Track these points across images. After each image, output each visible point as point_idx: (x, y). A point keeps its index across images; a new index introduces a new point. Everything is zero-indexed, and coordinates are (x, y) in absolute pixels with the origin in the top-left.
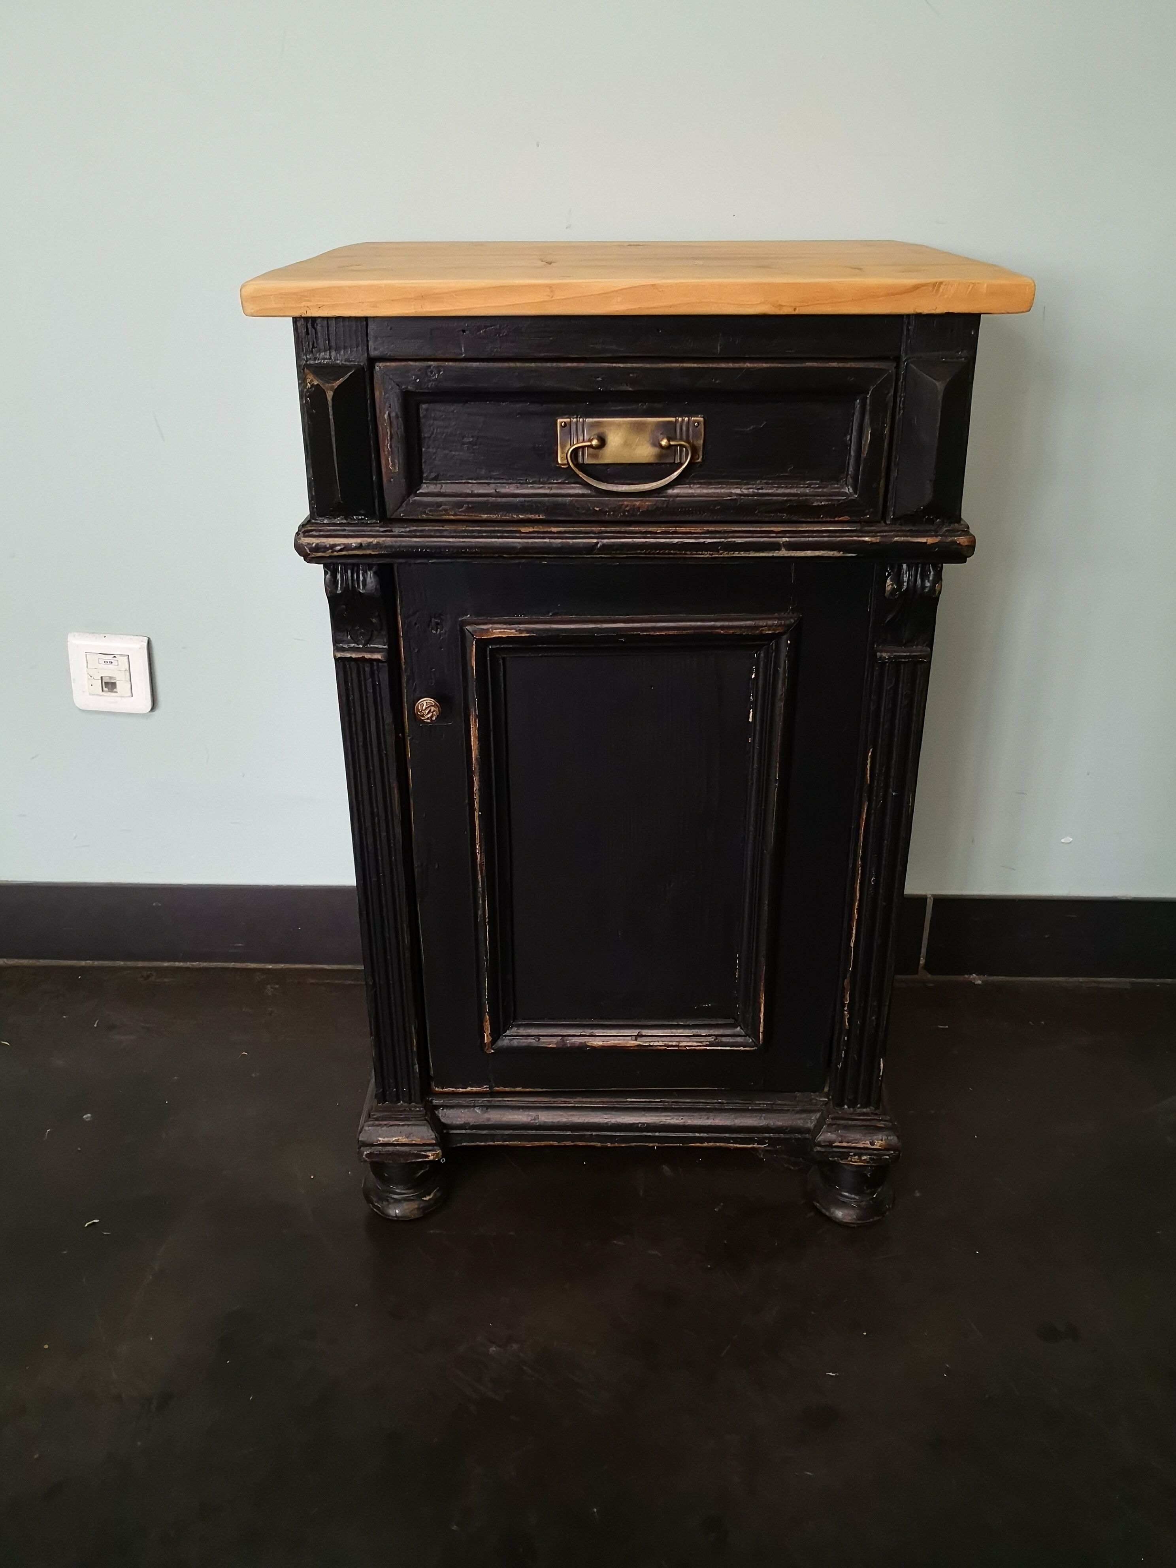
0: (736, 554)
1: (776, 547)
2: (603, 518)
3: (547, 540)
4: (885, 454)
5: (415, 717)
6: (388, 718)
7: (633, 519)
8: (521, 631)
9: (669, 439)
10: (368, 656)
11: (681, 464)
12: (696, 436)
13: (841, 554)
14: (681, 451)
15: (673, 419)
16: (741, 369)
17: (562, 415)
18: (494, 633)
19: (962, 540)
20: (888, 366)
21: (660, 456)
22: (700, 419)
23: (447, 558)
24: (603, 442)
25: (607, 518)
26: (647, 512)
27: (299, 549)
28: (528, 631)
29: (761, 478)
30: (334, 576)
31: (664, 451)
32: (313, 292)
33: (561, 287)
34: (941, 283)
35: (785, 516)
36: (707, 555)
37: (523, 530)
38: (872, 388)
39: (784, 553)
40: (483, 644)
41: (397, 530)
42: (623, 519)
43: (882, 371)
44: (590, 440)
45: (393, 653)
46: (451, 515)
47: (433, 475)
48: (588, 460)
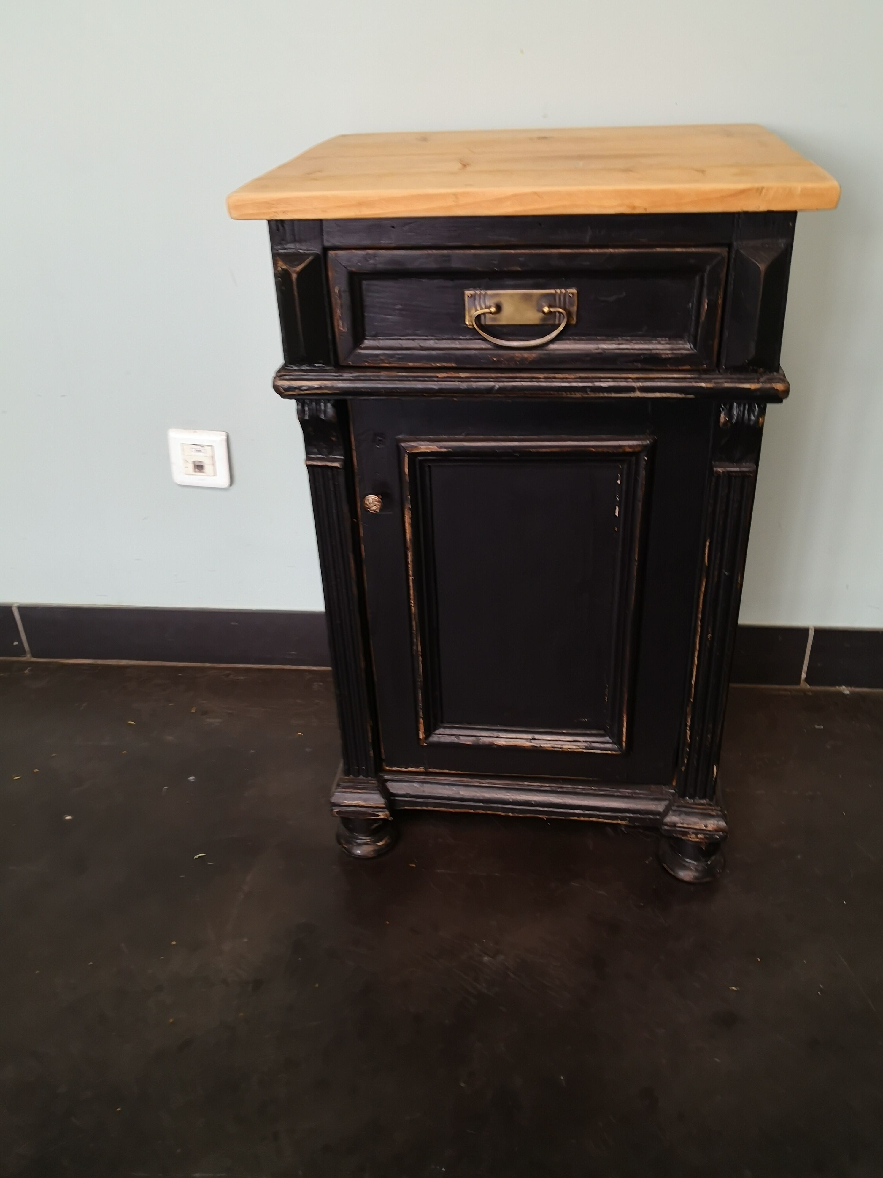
0: (601, 395)
1: (632, 389)
2: (500, 366)
3: (457, 383)
4: (719, 318)
5: (366, 510)
6: (346, 509)
7: (522, 367)
8: (441, 447)
9: (550, 306)
10: (329, 464)
11: (559, 325)
12: (572, 304)
13: (683, 396)
14: (560, 316)
15: (553, 291)
16: (605, 254)
17: (468, 288)
18: (421, 449)
19: (779, 386)
20: (723, 251)
21: (543, 319)
22: (574, 291)
23: (383, 395)
24: (499, 308)
25: (503, 366)
26: (534, 361)
27: (276, 389)
28: (446, 448)
29: (621, 336)
30: (303, 407)
31: (546, 316)
32: (280, 201)
33: (465, 194)
34: (762, 188)
35: (639, 365)
36: (578, 395)
37: (439, 375)
38: (708, 268)
39: (638, 394)
40: (413, 456)
41: (346, 375)
42: (515, 367)
43: (715, 255)
44: (489, 307)
45: (348, 463)
46: (386, 363)
47: (374, 333)
48: (489, 323)
